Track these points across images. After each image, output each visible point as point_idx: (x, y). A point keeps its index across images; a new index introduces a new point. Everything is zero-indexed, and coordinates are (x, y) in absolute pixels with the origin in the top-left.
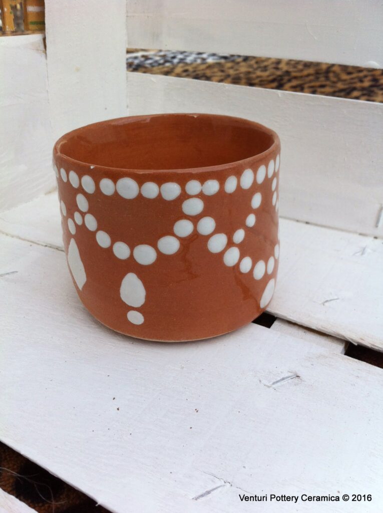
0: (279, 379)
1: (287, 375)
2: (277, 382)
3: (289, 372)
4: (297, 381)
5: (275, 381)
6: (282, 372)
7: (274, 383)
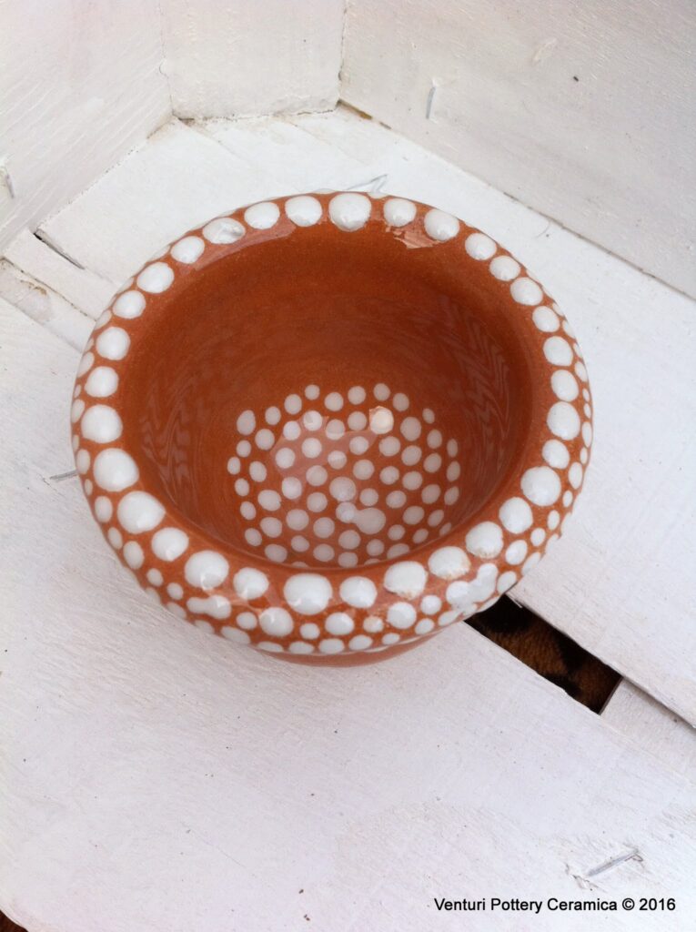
0: (602, 861)
1: (620, 851)
2: (599, 870)
3: (624, 844)
4: (634, 869)
5: (594, 866)
6: (610, 845)
7: (592, 873)
